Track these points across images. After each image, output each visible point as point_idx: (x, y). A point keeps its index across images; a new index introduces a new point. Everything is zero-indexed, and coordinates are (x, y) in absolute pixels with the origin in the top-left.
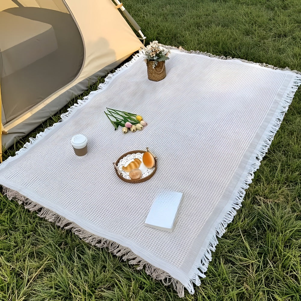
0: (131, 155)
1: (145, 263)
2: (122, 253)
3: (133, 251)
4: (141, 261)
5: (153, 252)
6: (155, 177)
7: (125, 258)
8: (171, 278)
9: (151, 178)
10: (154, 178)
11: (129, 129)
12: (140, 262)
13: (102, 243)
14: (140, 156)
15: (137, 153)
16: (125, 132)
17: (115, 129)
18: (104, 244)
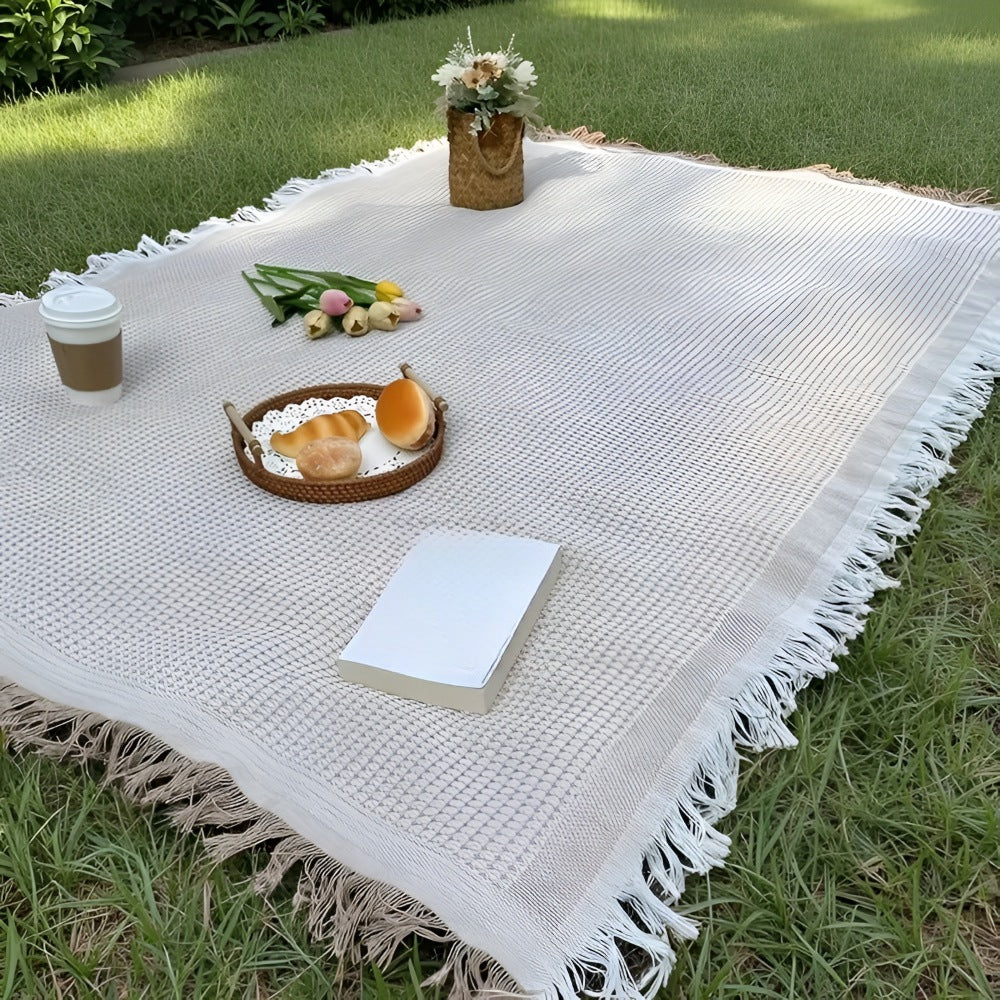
0: (324, 401)
1: (299, 854)
2: (174, 795)
3: (241, 783)
4: (279, 840)
5: (363, 797)
6: (428, 484)
7: (184, 818)
8: (451, 943)
9: (409, 490)
10: (423, 488)
11: (337, 321)
12: (272, 843)
13: (74, 736)
14: (366, 406)
15: (355, 398)
16: (314, 329)
17: (276, 323)
18: (83, 740)
